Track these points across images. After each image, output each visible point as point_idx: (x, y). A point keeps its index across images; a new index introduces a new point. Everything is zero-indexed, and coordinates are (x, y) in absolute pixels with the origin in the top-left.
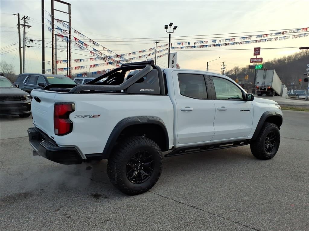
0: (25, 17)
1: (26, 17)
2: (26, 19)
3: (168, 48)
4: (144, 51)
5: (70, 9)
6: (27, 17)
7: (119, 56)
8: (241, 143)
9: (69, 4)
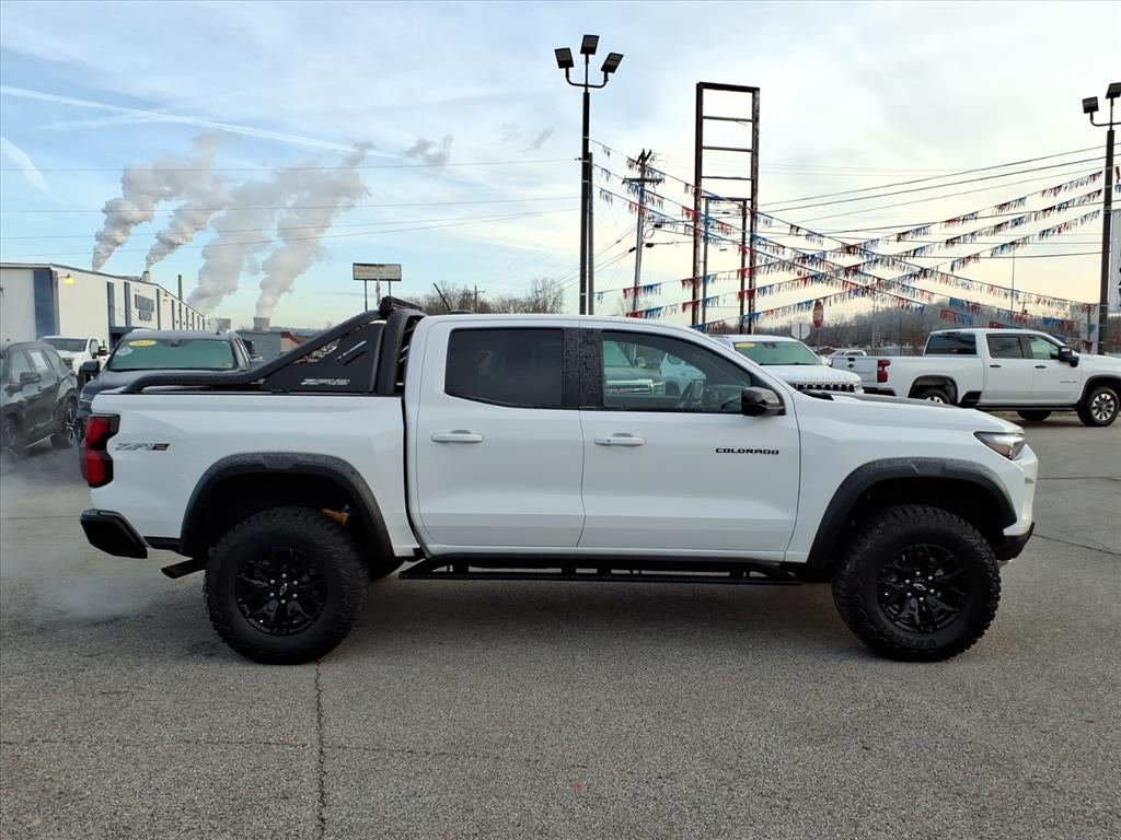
0: (643, 153)
1: (646, 154)
2: (648, 162)
3: (1099, 192)
4: (973, 216)
5: (758, 107)
6: (650, 153)
7: (854, 247)
8: (753, 574)
9: (754, 91)
